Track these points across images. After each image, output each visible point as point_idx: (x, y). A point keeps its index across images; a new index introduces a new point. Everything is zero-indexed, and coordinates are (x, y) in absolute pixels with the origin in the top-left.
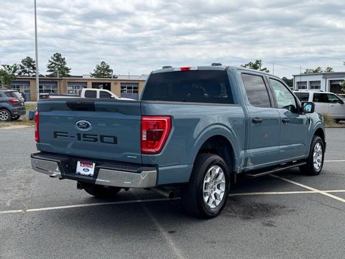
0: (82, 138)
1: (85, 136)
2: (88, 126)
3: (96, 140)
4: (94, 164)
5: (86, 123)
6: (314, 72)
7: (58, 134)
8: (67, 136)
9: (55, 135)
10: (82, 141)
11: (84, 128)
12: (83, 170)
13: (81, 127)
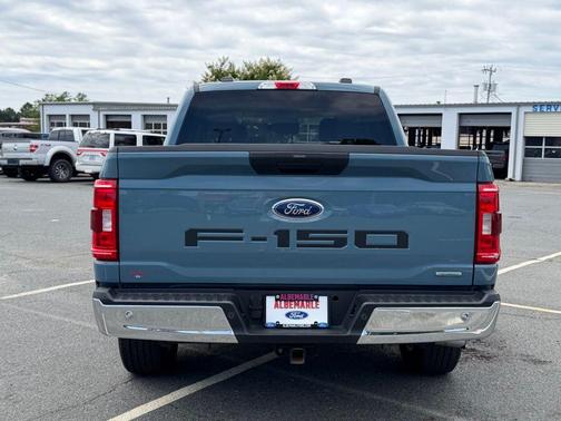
0: (294, 241)
1: (303, 234)
2: (315, 210)
3: (341, 243)
4: (323, 301)
5: (307, 204)
6: (58, 99)
7: (200, 234)
8: (241, 239)
9: (192, 237)
10: (293, 249)
11: (302, 215)
12: (288, 315)
13: (291, 215)
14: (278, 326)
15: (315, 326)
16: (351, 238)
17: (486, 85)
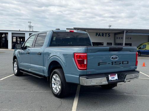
0: (114, 64)
1: (115, 62)
2: (117, 58)
3: (120, 64)
4: (117, 74)
5: (116, 57)
7: (100, 63)
8: (106, 64)
9: (99, 64)
10: (114, 65)
11: (115, 59)
12: (112, 78)
13: (114, 59)
14: (111, 80)
15: (116, 80)
16: (121, 62)
17: (29, 26)
